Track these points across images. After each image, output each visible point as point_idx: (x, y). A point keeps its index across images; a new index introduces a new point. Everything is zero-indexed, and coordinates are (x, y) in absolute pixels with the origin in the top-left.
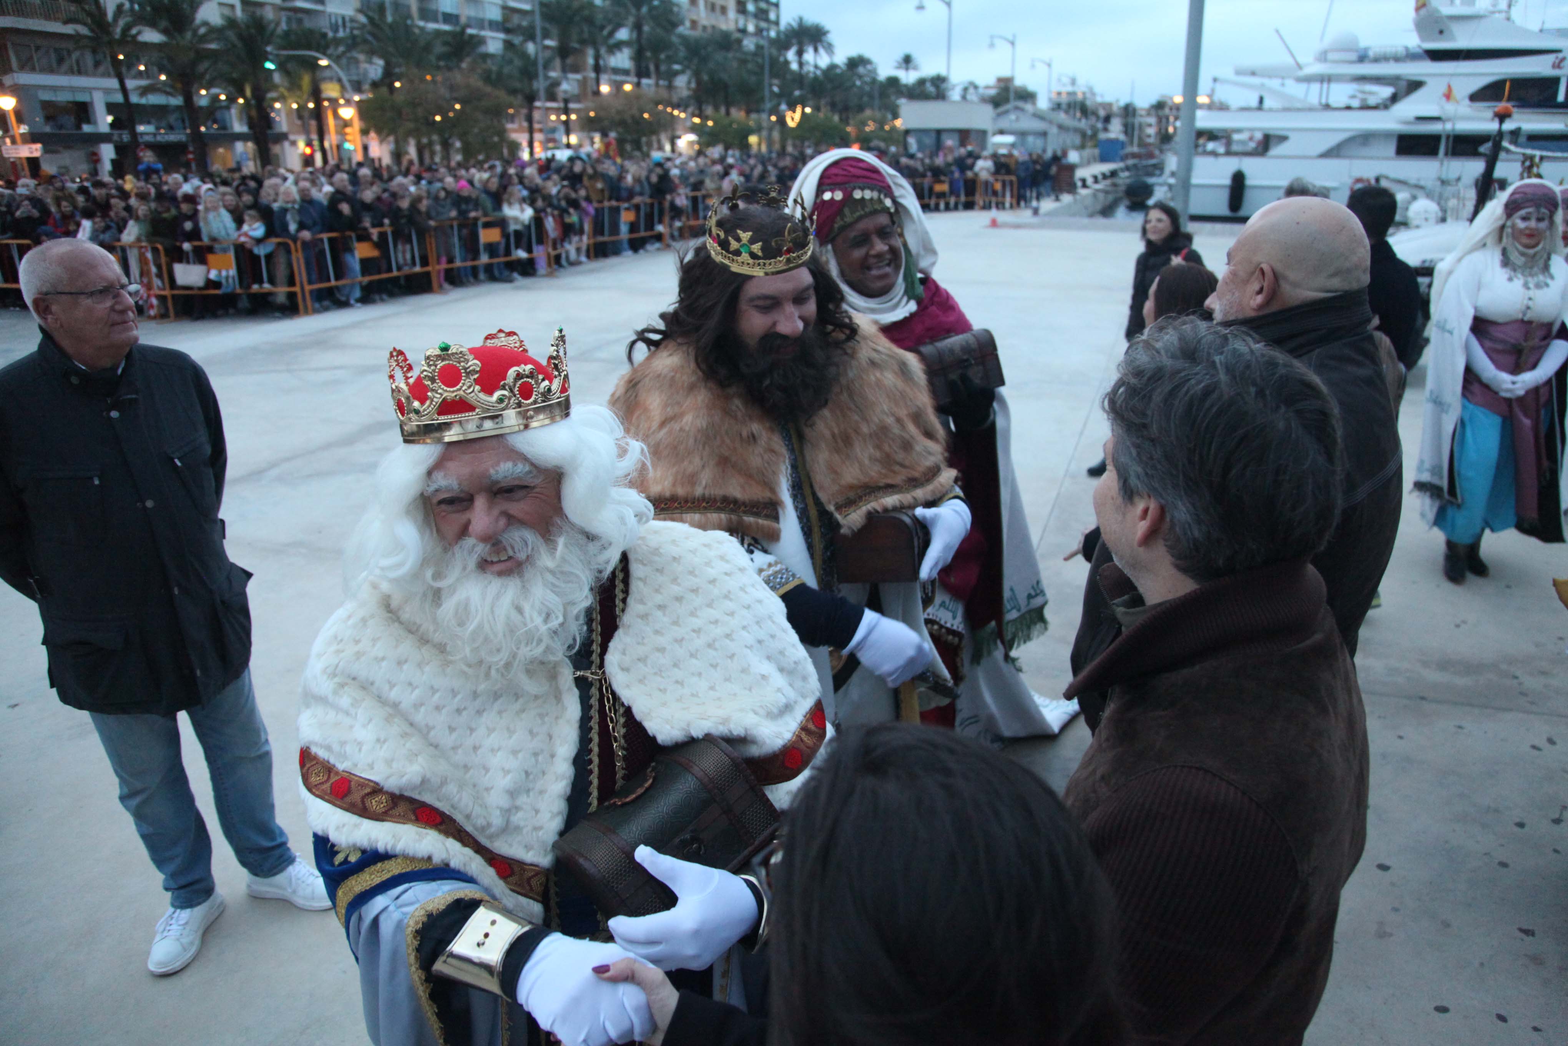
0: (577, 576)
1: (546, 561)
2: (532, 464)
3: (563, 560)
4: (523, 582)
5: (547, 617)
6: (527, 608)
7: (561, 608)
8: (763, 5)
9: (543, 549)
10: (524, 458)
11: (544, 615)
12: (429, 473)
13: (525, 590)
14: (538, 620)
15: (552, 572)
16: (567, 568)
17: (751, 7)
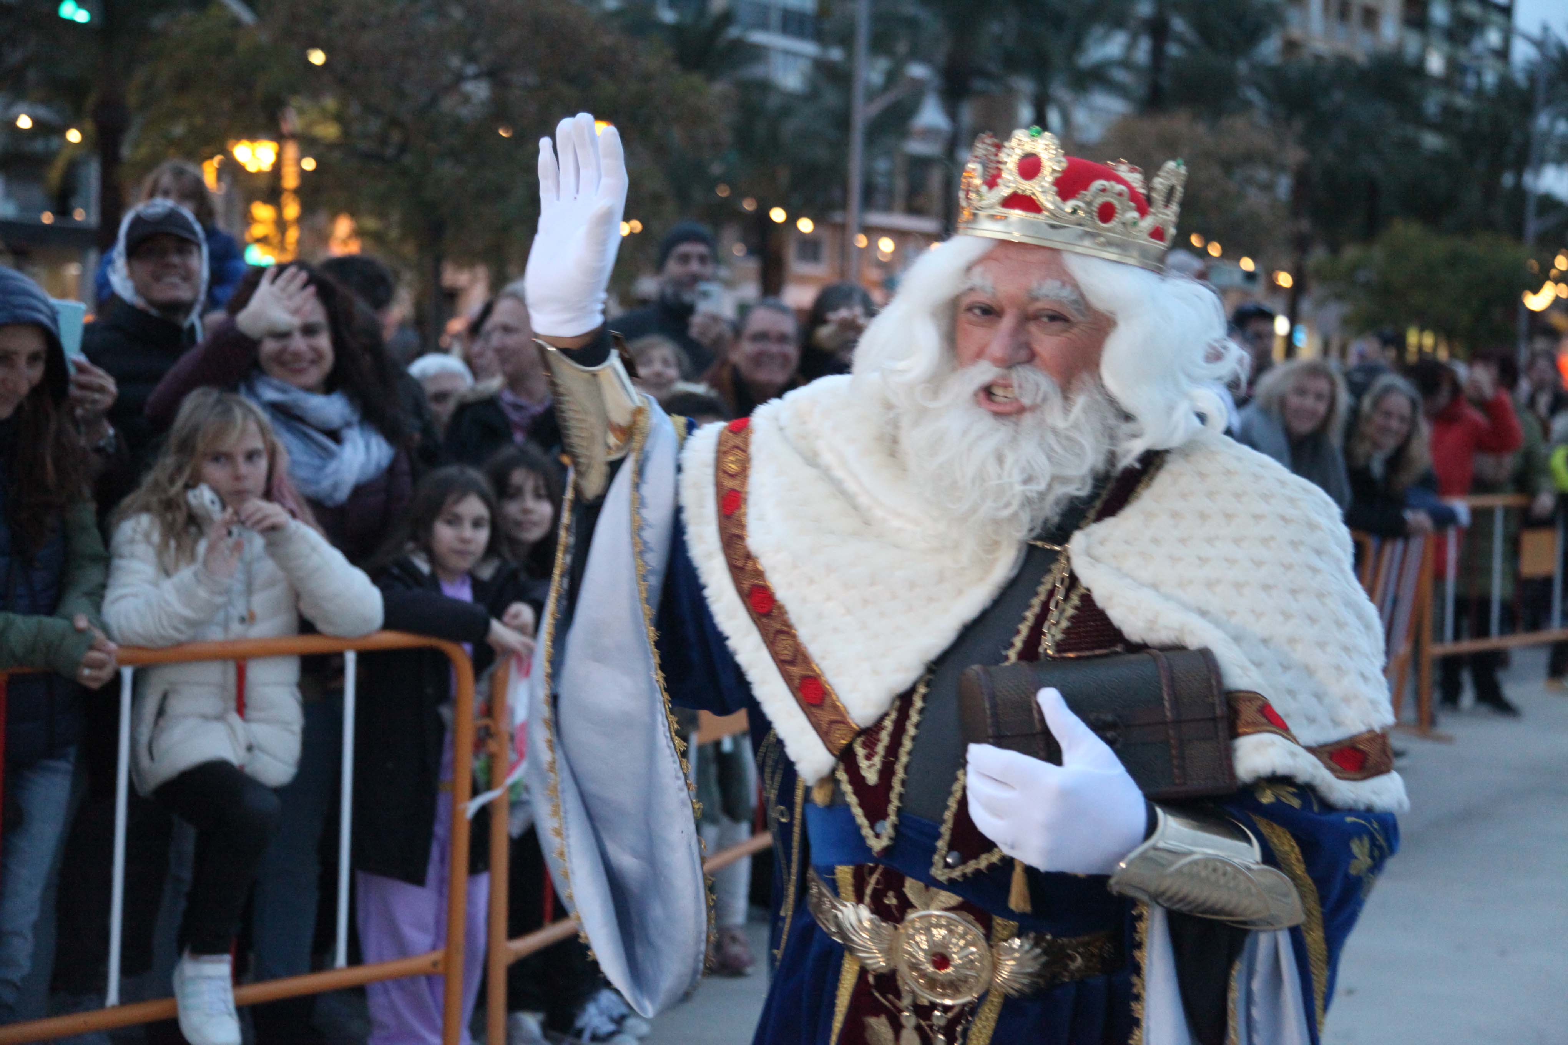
0: (1082, 447)
1: (1055, 417)
2: (1082, 295)
3: (1076, 426)
4: (1016, 431)
5: (1028, 480)
6: (1010, 458)
7: (1048, 479)
8: (1472, 10)
9: (1056, 401)
10: (1076, 286)
11: (1025, 476)
12: (969, 269)
13: (1014, 440)
14: (1017, 477)
15: (1055, 432)
16: (1075, 435)
17: (1439, 14)
